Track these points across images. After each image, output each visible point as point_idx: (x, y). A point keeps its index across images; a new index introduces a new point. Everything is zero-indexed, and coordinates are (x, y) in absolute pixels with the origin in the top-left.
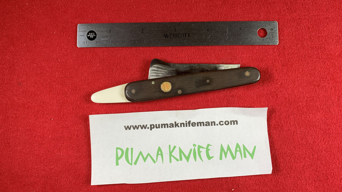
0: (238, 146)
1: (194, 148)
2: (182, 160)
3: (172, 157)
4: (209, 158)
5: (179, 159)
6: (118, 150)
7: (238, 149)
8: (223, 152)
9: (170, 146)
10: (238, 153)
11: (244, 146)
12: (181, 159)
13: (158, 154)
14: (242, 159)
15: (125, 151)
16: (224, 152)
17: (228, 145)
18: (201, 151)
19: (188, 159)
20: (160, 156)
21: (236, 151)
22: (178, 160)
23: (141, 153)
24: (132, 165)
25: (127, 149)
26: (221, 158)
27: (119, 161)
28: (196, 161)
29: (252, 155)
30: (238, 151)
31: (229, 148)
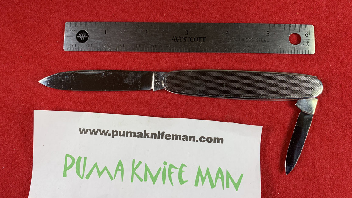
0: (220, 171)
1: (165, 167)
2: (146, 181)
3: (134, 175)
4: (182, 182)
5: (143, 179)
6: (68, 157)
7: (220, 176)
8: (200, 176)
9: (134, 160)
10: (219, 180)
11: (228, 173)
12: (146, 179)
13: (117, 169)
14: (223, 189)
15: (76, 160)
16: (202, 176)
17: (208, 168)
18: (172, 171)
19: (154, 179)
20: (120, 171)
21: (217, 177)
22: (141, 180)
23: (96, 165)
24: (83, 179)
25: (80, 158)
26: (196, 185)
27: (68, 172)
28: (164, 184)
29: (237, 186)
30: (220, 178)
31: (208, 172)
